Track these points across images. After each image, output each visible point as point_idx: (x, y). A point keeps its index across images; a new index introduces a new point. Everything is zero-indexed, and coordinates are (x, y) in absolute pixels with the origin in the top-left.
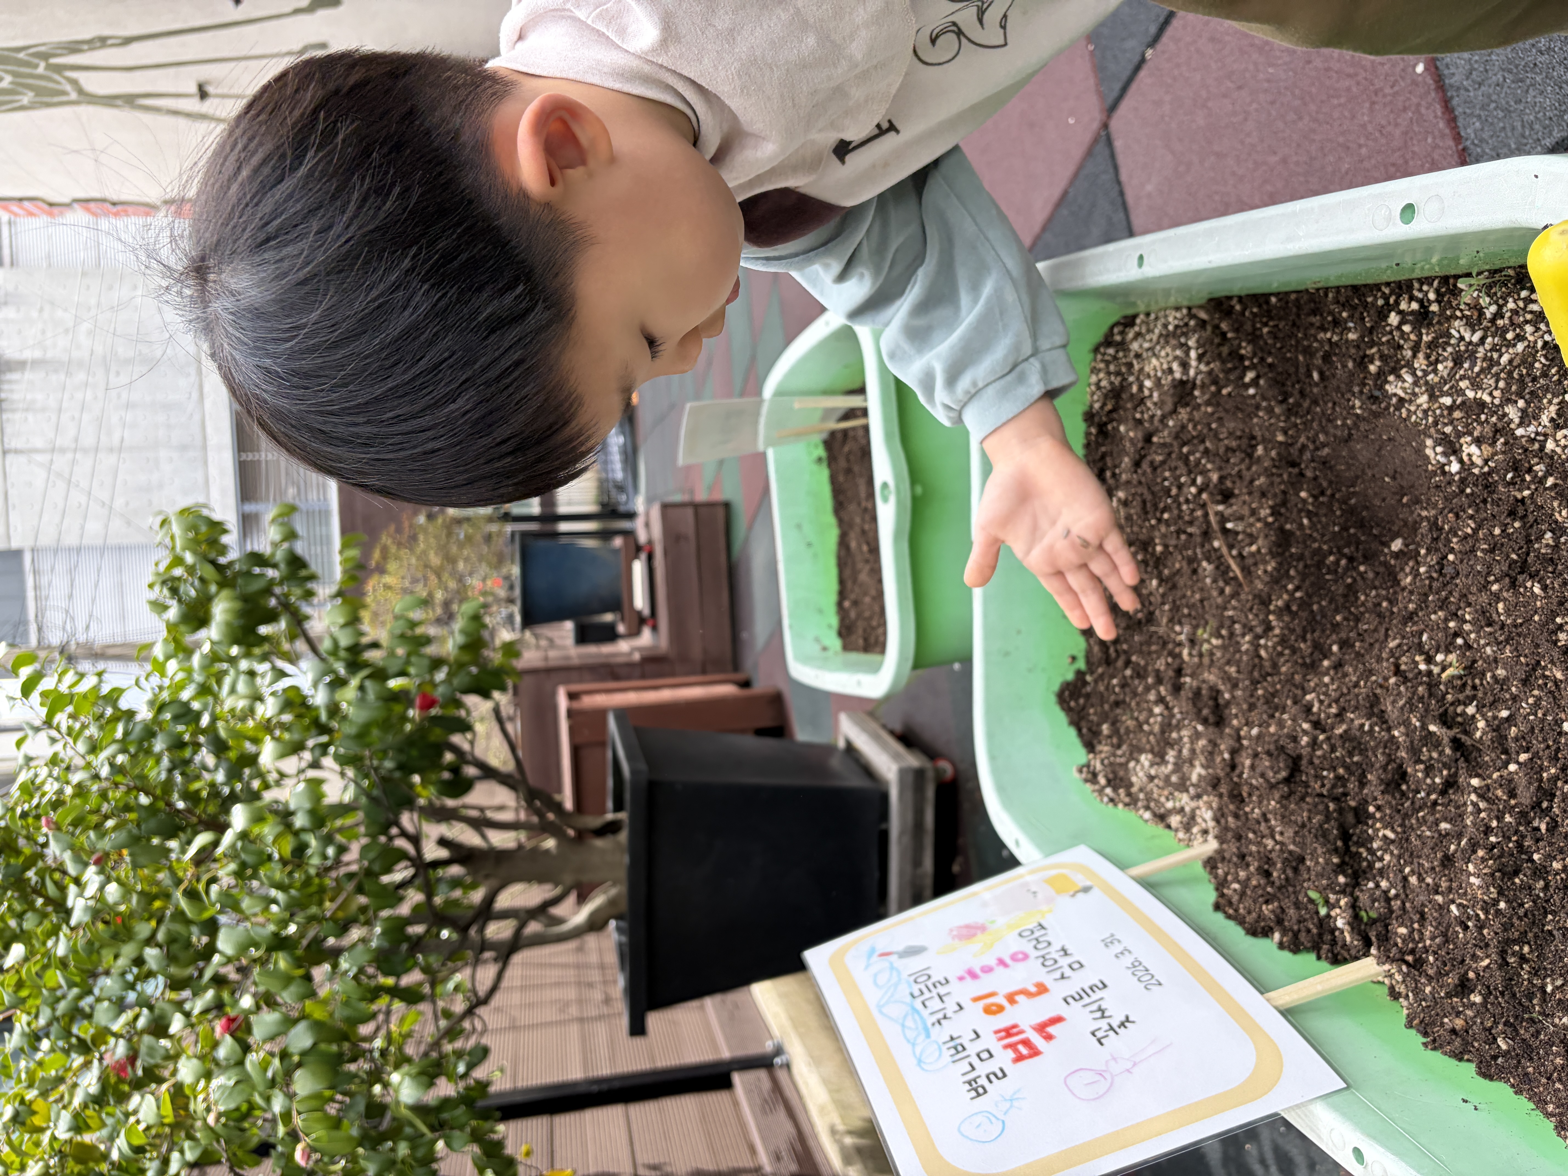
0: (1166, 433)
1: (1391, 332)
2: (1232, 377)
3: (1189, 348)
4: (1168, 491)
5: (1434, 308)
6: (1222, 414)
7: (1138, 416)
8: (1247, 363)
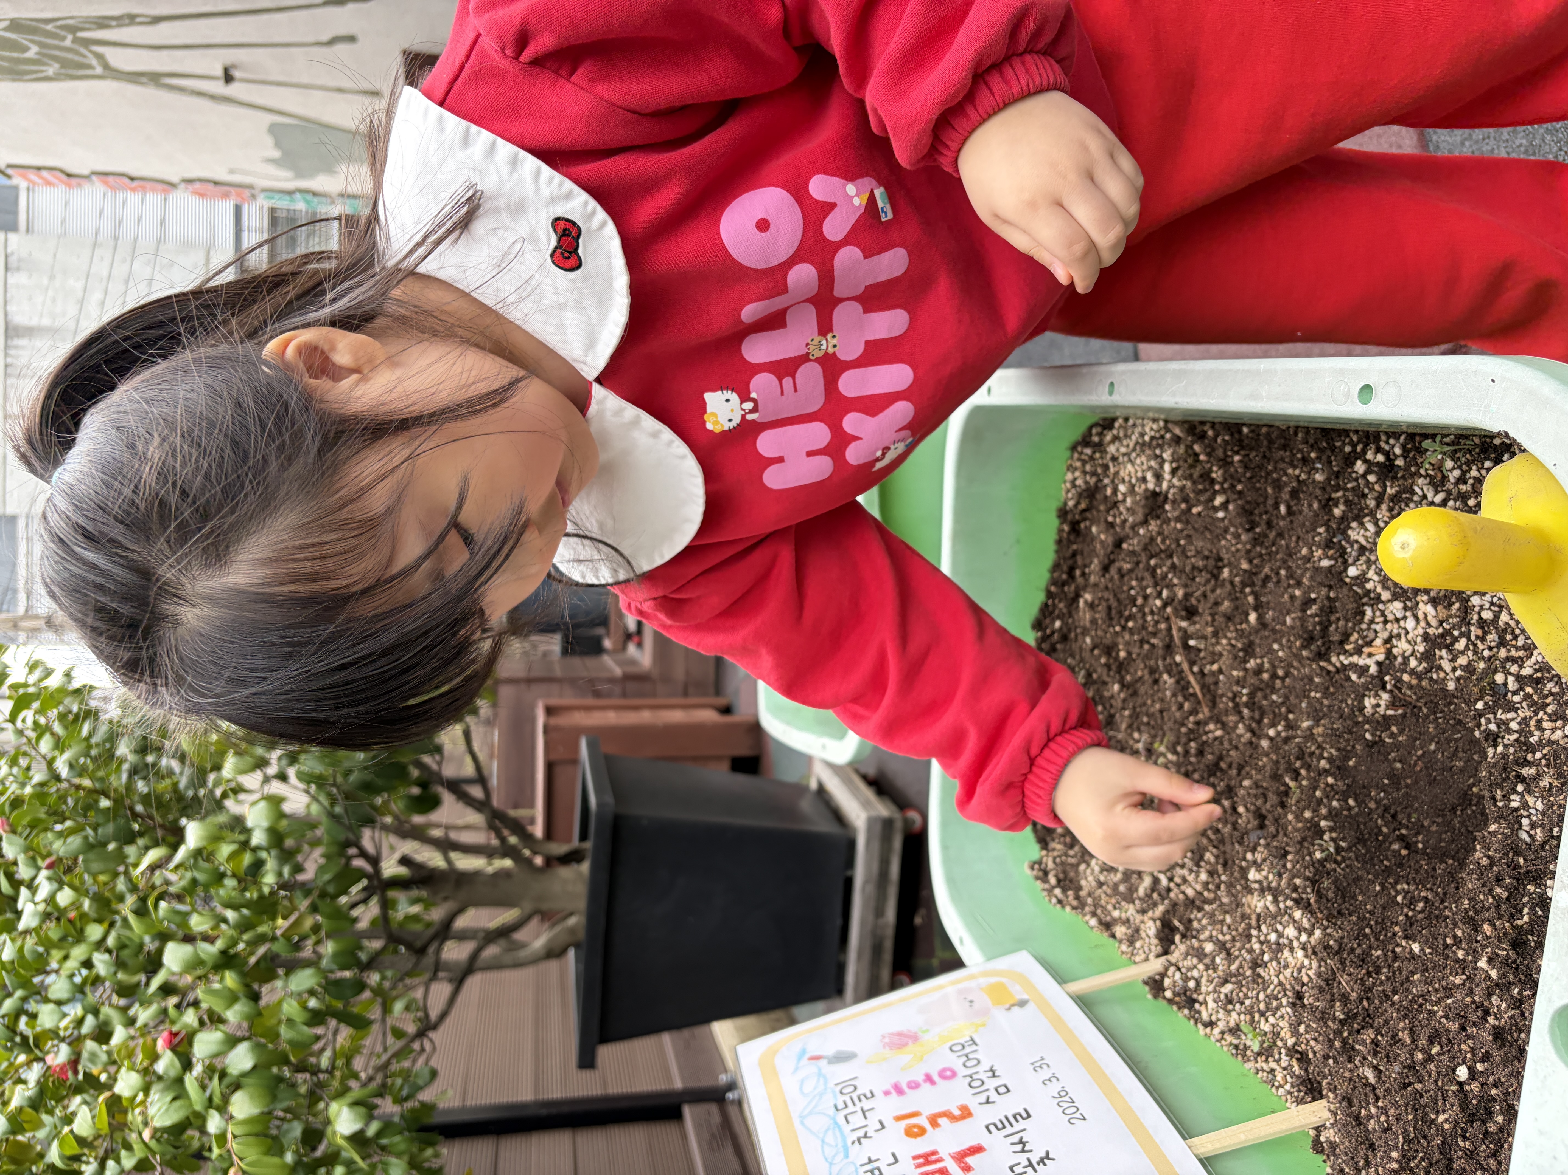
0: (1135, 541)
1: (1356, 480)
2: (1202, 499)
3: (1164, 461)
4: (1133, 600)
5: (1400, 462)
6: (1192, 532)
7: (1110, 519)
8: (1217, 487)
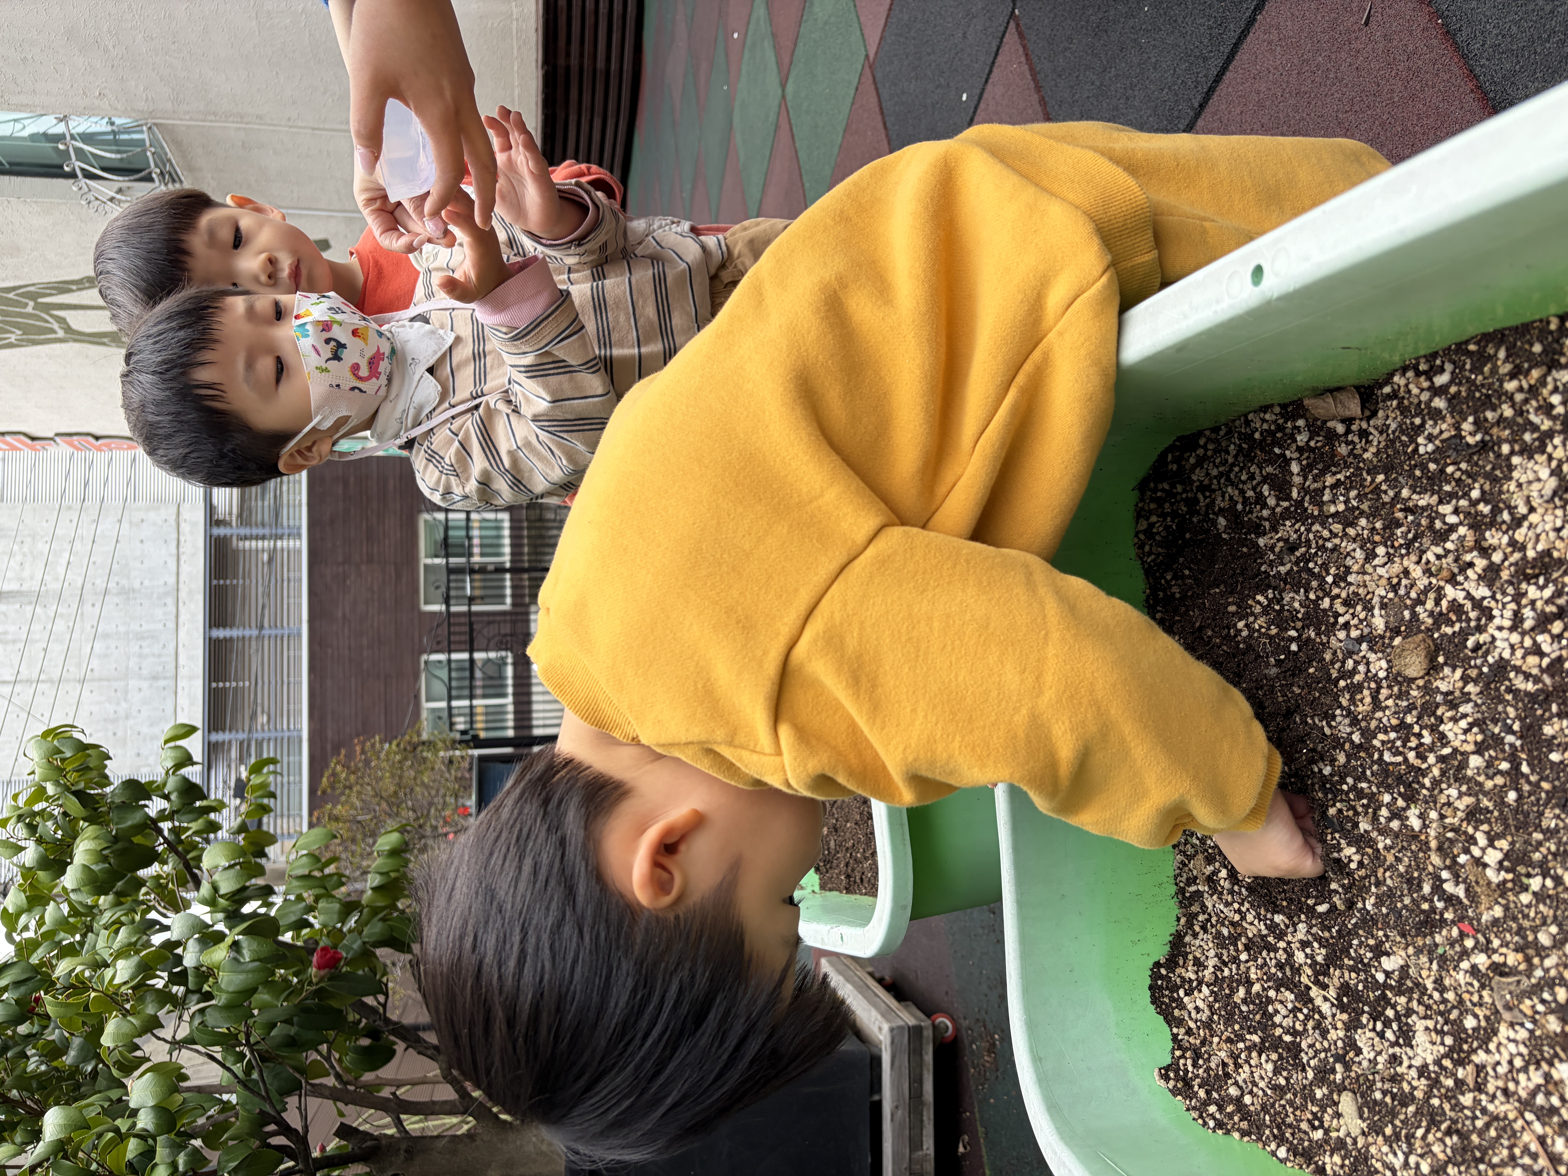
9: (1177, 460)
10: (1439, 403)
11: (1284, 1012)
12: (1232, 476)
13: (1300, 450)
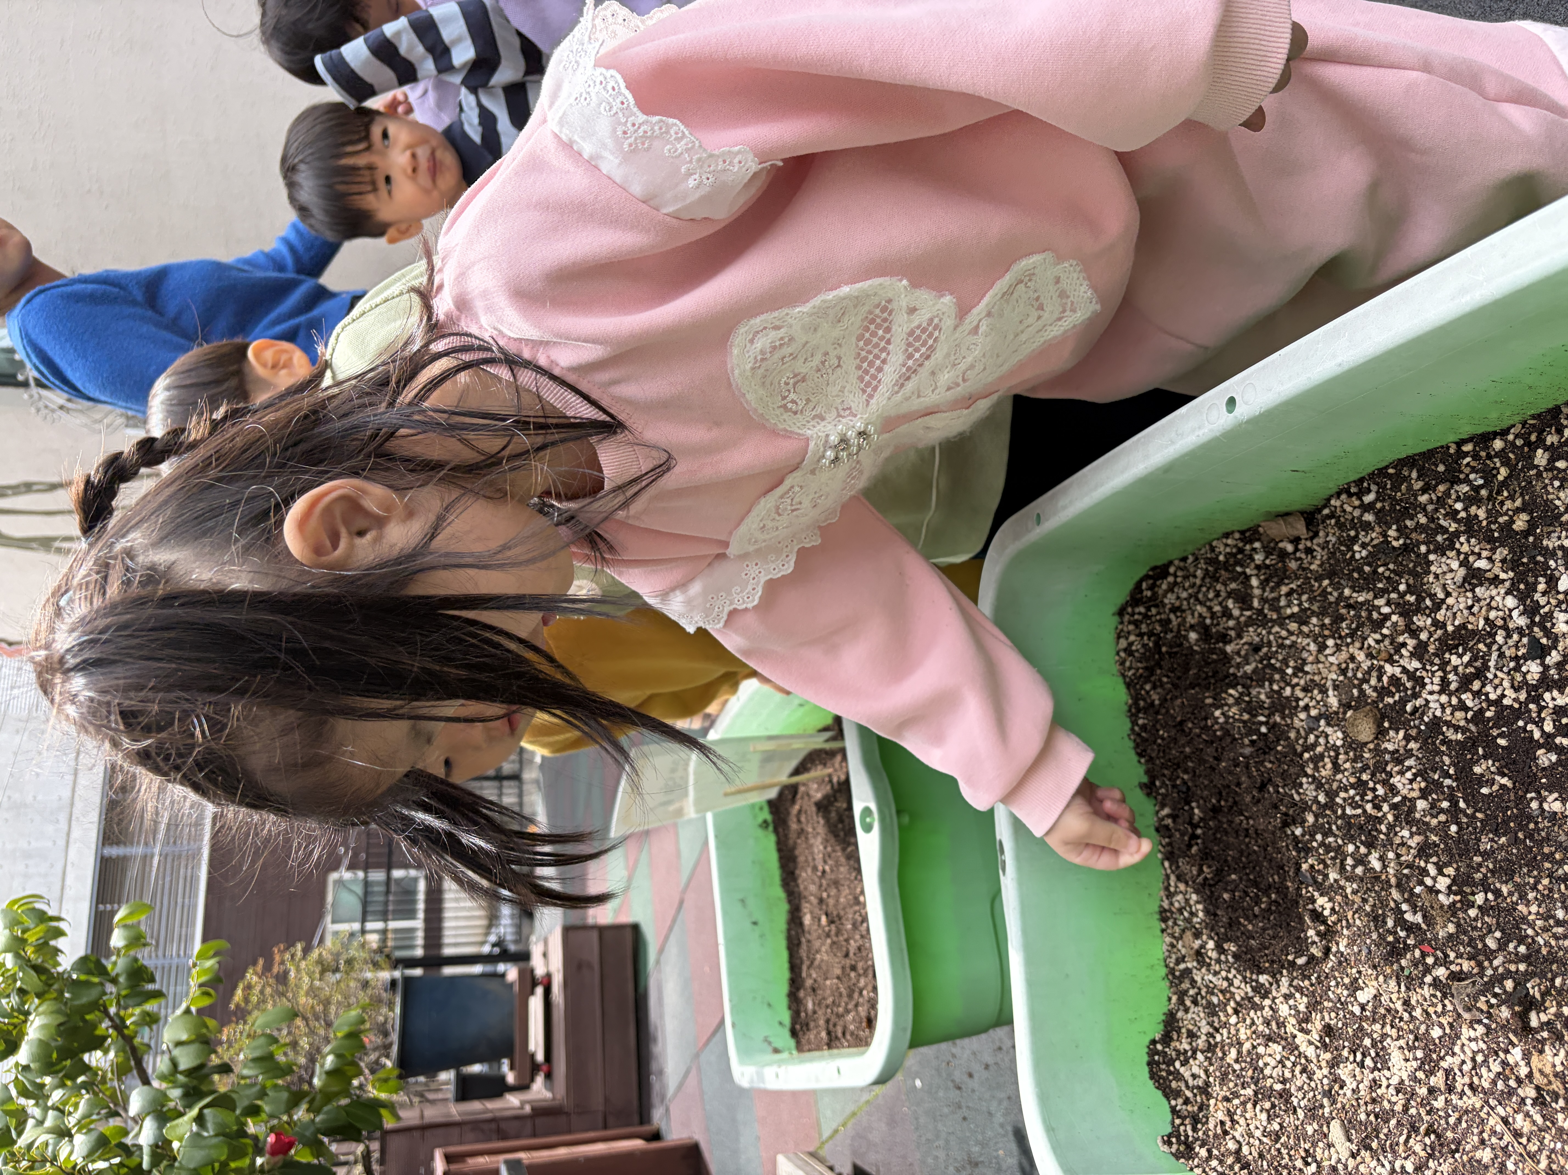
9: (1151, 588)
10: (1369, 517)
11: (1273, 1063)
12: (1200, 596)
13: (1258, 567)
